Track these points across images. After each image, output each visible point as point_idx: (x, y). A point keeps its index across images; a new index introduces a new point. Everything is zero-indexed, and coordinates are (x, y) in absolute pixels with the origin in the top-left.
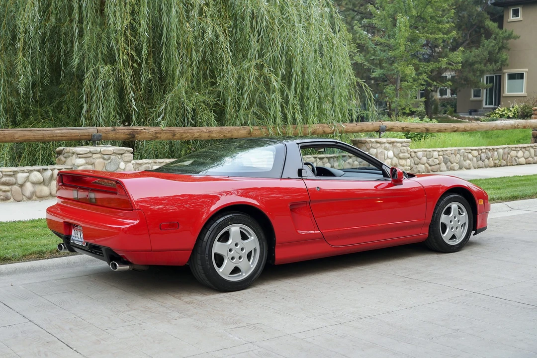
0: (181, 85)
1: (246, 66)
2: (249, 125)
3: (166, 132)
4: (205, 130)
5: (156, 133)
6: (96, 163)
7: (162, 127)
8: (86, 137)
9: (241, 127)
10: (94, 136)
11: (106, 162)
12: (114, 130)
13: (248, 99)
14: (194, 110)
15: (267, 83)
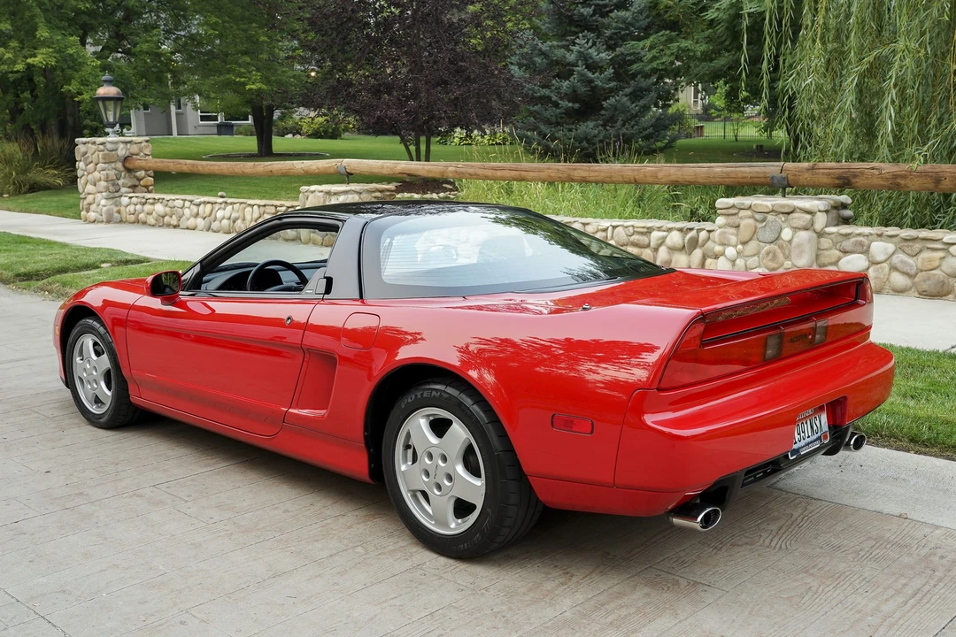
5: (895, 176)
6: (742, 226)
8: (763, 180)
10: (773, 178)
11: (759, 226)
12: (812, 168)
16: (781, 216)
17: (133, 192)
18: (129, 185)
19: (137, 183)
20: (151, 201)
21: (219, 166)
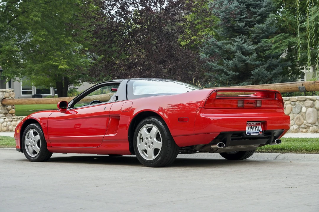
6: (286, 108)
11: (293, 107)
16: (301, 102)
17: (5, 116)
18: (4, 113)
19: (7, 112)
20: (16, 119)
21: (51, 100)
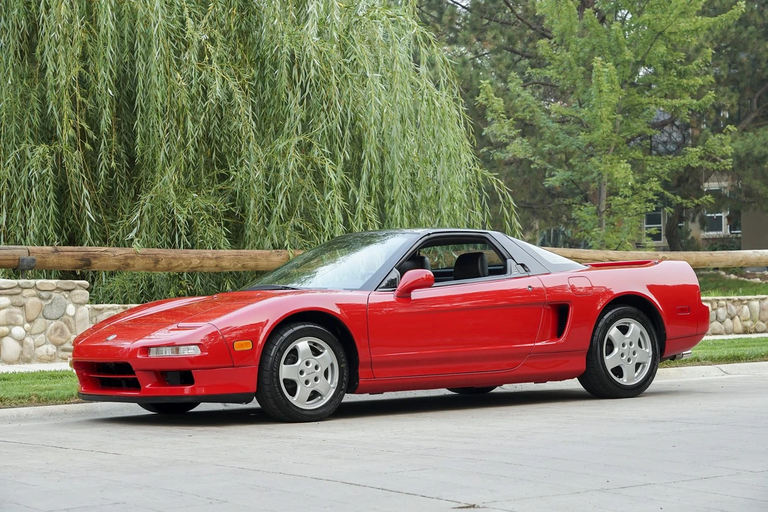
0: (167, 179)
1: (281, 147)
2: (286, 248)
3: (144, 256)
4: (210, 255)
5: (127, 258)
6: (27, 305)
7: (137, 247)
8: (11, 262)
9: (273, 251)
10: (23, 260)
11: (44, 303)
12: (57, 251)
13: (284, 201)
14: (190, 222)
15: (319, 175)
16: (64, 293)
